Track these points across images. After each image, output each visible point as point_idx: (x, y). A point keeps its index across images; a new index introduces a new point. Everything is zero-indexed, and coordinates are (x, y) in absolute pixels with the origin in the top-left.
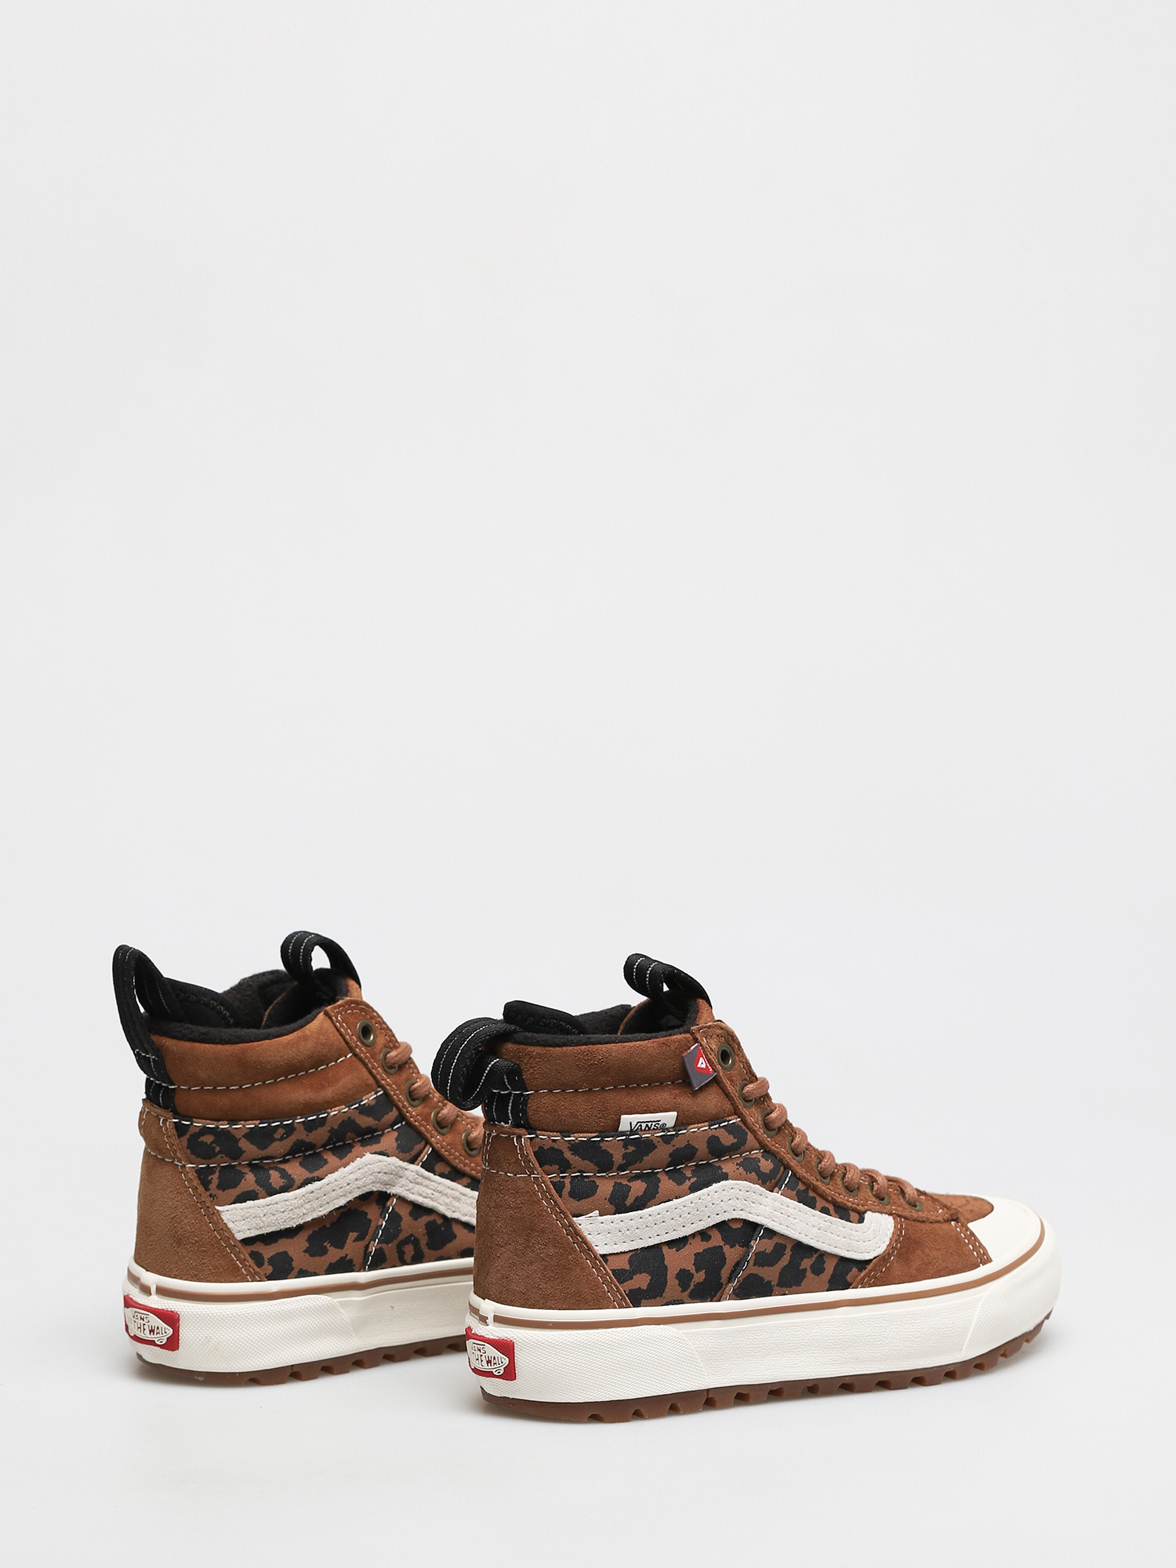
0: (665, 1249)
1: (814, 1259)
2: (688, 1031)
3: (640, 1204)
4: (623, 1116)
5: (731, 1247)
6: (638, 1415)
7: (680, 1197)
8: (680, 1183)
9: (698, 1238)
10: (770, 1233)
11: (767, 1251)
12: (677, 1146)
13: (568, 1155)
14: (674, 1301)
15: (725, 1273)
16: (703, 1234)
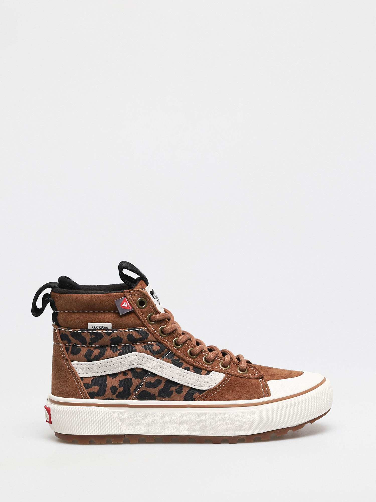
0: (108, 377)
1: (177, 387)
2: (122, 292)
3: (97, 358)
4: (88, 323)
5: (135, 379)
6: (91, 443)
7: (114, 357)
8: (114, 352)
9: (122, 374)
10: (154, 375)
11: (151, 382)
12: (113, 337)
13: (70, 337)
14: (109, 398)
15: (132, 389)
16: (125, 373)
